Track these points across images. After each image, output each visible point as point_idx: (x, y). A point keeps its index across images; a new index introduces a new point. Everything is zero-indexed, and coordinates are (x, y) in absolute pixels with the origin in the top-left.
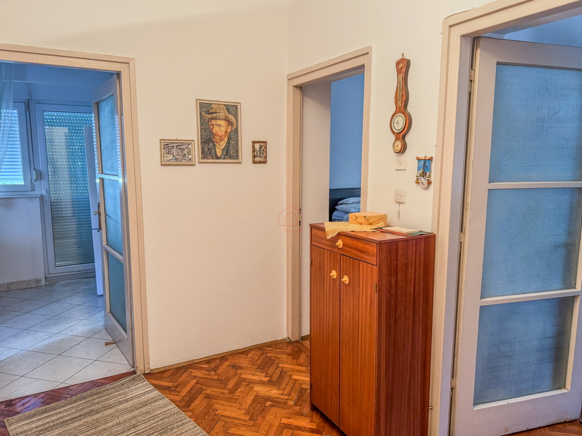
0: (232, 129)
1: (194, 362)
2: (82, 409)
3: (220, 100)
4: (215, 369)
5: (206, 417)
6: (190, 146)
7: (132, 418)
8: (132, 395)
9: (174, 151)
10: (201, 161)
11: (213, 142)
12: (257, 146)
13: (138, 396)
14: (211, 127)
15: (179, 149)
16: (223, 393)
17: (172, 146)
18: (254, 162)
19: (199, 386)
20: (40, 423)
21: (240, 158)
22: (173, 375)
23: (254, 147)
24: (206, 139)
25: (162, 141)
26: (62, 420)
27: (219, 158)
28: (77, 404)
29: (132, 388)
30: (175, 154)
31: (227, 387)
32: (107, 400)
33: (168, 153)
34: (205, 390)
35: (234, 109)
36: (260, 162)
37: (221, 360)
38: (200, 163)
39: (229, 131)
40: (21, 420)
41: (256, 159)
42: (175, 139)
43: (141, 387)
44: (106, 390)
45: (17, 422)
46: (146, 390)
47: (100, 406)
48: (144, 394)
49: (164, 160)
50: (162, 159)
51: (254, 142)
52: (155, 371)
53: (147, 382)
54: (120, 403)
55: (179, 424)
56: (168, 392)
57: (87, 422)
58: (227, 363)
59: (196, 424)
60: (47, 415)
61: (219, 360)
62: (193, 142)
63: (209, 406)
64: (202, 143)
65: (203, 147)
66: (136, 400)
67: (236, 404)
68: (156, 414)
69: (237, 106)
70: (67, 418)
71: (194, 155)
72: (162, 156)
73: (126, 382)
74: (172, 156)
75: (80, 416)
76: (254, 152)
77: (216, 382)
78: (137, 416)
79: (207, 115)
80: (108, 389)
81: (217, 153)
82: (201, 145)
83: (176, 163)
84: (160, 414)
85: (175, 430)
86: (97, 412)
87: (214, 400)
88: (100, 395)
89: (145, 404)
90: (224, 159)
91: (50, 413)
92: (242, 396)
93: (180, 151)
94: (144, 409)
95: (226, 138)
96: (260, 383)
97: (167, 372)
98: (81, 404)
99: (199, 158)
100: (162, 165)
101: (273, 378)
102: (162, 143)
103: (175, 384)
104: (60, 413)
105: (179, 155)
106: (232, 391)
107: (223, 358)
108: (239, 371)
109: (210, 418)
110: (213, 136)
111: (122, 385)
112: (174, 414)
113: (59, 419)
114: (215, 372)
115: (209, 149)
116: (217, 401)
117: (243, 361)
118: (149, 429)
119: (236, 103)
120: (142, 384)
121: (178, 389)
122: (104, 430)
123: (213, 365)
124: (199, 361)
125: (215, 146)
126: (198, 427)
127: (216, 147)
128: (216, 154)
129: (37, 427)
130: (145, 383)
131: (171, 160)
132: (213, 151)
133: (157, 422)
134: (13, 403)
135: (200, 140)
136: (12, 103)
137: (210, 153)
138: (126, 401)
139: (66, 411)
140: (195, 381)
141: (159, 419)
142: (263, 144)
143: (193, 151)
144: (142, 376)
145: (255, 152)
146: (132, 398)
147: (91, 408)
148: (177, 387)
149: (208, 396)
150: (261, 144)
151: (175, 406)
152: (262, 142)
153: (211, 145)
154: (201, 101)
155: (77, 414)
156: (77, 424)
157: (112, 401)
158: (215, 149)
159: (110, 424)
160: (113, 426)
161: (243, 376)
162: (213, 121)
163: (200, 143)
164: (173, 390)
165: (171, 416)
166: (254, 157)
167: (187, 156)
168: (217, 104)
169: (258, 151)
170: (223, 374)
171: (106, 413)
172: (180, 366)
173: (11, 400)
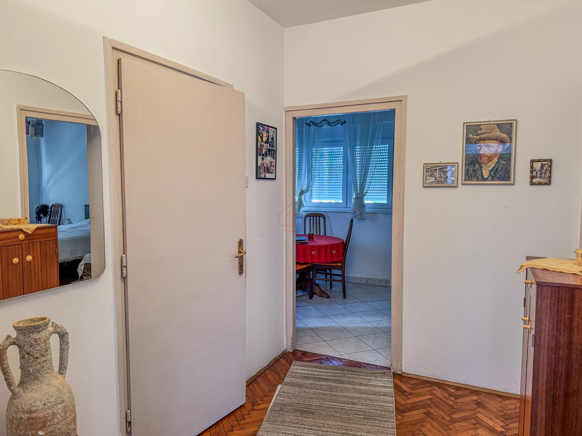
0: (503, 148)
1: (444, 383)
2: (335, 376)
3: (491, 120)
4: (457, 397)
5: (410, 427)
6: (454, 168)
7: (358, 398)
8: (373, 384)
9: (437, 174)
10: (463, 183)
11: (480, 164)
12: (537, 166)
13: (375, 386)
14: (479, 148)
15: (442, 172)
16: (443, 418)
17: (434, 170)
18: (532, 184)
19: (429, 402)
20: (307, 372)
21: (512, 179)
22: (417, 384)
23: (532, 167)
24: (472, 161)
25: (425, 165)
26: (319, 377)
27: (486, 180)
28: (336, 371)
29: (378, 379)
30: (437, 177)
31: (451, 415)
32: (355, 378)
33: (431, 176)
34: (431, 407)
35: (508, 127)
36: (540, 184)
37: (471, 393)
38: (463, 184)
39: (499, 151)
40: (300, 366)
41: (534, 180)
42: (439, 162)
43: (385, 381)
44: (361, 372)
45: (298, 366)
46: (386, 385)
47: (347, 379)
48: (381, 387)
49: (426, 182)
50: (424, 181)
51: (532, 161)
52: (406, 375)
53: (392, 380)
54: (361, 384)
55: (384, 419)
56: (400, 394)
57: (330, 385)
58: (475, 398)
59: (395, 427)
60: (315, 369)
61: (469, 392)
62: (457, 165)
63: (422, 421)
64: (466, 165)
65: (468, 168)
66: (372, 388)
67: (445, 432)
68: (375, 404)
69: (512, 123)
70: (322, 377)
71: (456, 177)
72: (425, 179)
73: (377, 373)
74: (434, 178)
75: (330, 380)
76: (532, 172)
77: (447, 407)
78: (362, 398)
79: (475, 137)
80: (362, 372)
81: (484, 175)
82: (465, 167)
83: (437, 185)
84: (378, 405)
85: (377, 422)
86: (342, 382)
87: (430, 419)
88: (354, 373)
89: (375, 394)
90: (493, 180)
91: (318, 370)
92: (458, 429)
93: (442, 173)
94: (370, 397)
95: (495, 158)
96: (489, 429)
97: (415, 380)
98: (338, 373)
99: (462, 180)
100: (424, 187)
101: (508, 431)
102: (425, 166)
103: (412, 392)
104: (322, 372)
105: (441, 177)
106: (453, 421)
107: (476, 392)
108: (479, 409)
109: (413, 429)
110: (480, 157)
111: (374, 373)
112: (387, 411)
113: (318, 375)
114: (456, 399)
115: (474, 171)
116: (431, 421)
117: (493, 404)
118: (361, 411)
119: (510, 120)
120: (387, 379)
121: (409, 396)
122: (335, 395)
123: (459, 393)
124: (450, 384)
125: (481, 167)
126: (395, 430)
127: (483, 169)
128: (482, 175)
129: (304, 374)
130: (390, 380)
131: (433, 182)
132: (479, 173)
133: (371, 409)
134: (307, 354)
135: (464, 162)
136: (380, 140)
137: (476, 174)
138: (366, 385)
139: (326, 372)
140: (429, 397)
141: (374, 408)
142: (546, 163)
143: (456, 173)
144: (392, 374)
145: (534, 173)
146: (371, 385)
147: (341, 378)
148: (411, 394)
149: (428, 414)
150: (544, 163)
151: (394, 406)
152: (545, 160)
153: (477, 166)
154: (468, 124)
155: (330, 378)
156: (324, 383)
157: (356, 381)
158: (481, 170)
159: (341, 394)
160: (342, 396)
161: (478, 415)
162: (481, 142)
163: (464, 164)
164: (406, 394)
165: (384, 411)
166: (532, 177)
167: (450, 178)
168: (487, 124)
169: (539, 170)
170: (460, 404)
171: (346, 386)
172: (430, 380)
173: (307, 352)
